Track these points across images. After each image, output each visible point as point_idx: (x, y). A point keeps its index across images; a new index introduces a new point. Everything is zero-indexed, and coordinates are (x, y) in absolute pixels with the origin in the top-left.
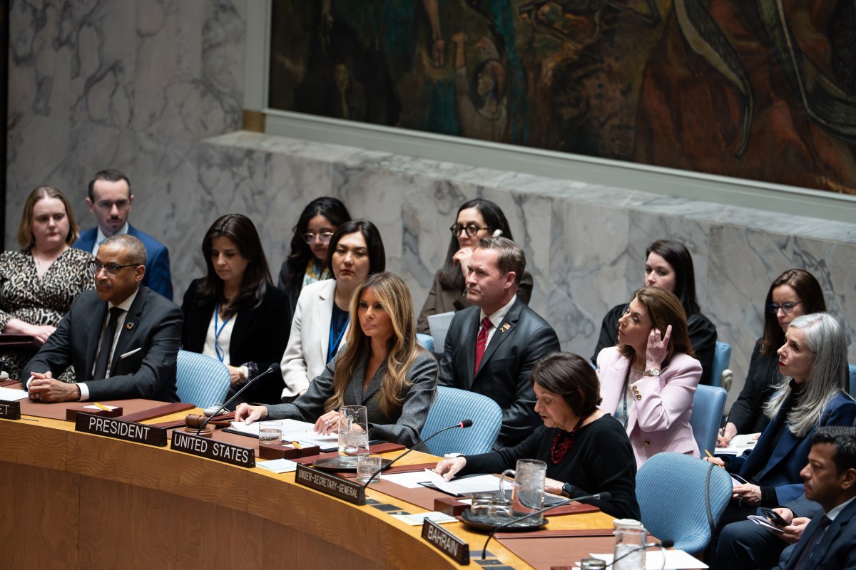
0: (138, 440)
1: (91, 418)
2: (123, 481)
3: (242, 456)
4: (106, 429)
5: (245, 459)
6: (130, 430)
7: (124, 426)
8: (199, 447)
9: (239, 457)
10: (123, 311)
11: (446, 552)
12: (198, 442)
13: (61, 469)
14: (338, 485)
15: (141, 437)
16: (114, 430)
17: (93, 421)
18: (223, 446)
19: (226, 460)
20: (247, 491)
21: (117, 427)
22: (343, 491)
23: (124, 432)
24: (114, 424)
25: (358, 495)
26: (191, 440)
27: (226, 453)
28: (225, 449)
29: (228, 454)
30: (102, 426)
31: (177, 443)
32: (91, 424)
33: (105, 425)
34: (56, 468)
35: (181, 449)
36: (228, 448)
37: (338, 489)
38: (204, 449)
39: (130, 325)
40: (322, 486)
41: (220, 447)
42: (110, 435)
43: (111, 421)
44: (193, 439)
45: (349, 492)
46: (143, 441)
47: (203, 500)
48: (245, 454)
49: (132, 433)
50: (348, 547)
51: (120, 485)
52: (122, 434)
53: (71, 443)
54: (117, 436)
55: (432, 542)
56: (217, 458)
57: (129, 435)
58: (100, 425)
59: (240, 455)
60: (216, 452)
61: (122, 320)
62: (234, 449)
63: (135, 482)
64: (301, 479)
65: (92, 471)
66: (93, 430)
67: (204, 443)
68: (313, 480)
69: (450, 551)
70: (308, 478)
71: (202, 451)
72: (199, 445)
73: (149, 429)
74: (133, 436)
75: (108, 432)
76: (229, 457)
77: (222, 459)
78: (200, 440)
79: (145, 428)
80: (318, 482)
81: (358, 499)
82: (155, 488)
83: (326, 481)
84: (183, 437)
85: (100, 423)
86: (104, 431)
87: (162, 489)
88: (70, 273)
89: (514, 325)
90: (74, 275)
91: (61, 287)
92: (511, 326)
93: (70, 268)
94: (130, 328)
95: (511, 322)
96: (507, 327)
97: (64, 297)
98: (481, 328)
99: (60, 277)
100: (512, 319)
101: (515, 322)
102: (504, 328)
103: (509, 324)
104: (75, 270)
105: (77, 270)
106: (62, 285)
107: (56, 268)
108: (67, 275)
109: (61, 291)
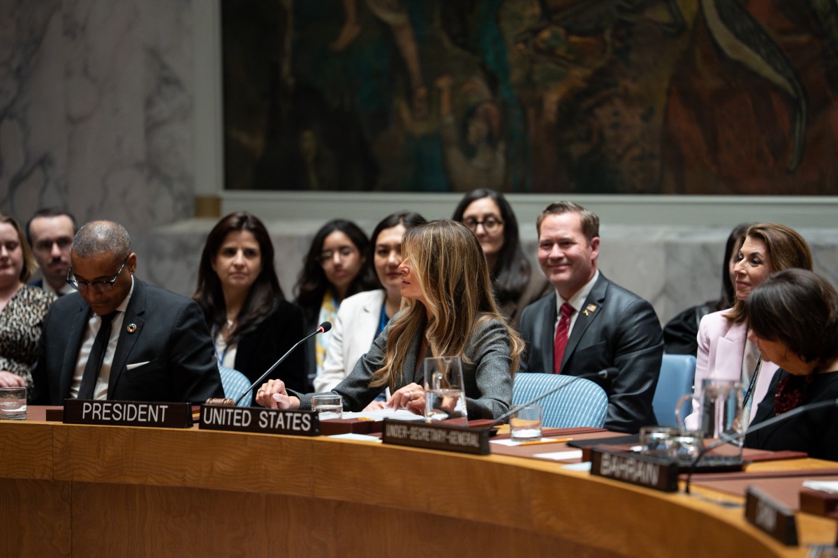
0: (152, 423)
1: (85, 404)
2: (133, 481)
3: (302, 422)
4: (107, 415)
5: (306, 426)
6: (140, 412)
7: (132, 408)
8: (238, 421)
9: (297, 425)
11: (638, 483)
12: (238, 414)
13: (46, 477)
14: (448, 434)
15: (156, 420)
16: (117, 416)
17: (87, 408)
18: (273, 414)
19: (280, 431)
20: (312, 468)
21: (122, 411)
22: (457, 440)
23: (131, 417)
24: (117, 408)
25: (480, 442)
26: (227, 413)
27: (278, 422)
28: (276, 417)
29: (282, 423)
30: (101, 412)
31: (208, 419)
32: (85, 411)
33: (104, 411)
34: (38, 476)
35: (211, 426)
36: (281, 415)
37: (447, 440)
38: (246, 422)
39: (132, 328)
40: (423, 441)
41: (270, 416)
42: (112, 422)
43: (113, 404)
44: (230, 411)
45: (465, 441)
46: (159, 424)
47: (248, 490)
48: (306, 418)
49: (142, 416)
50: (470, 516)
51: (129, 487)
52: (129, 419)
53: (58, 441)
54: (122, 422)
55: (612, 476)
56: (268, 430)
57: (140, 420)
58: (98, 412)
59: (298, 421)
60: (263, 423)
62: (289, 415)
63: (151, 481)
64: (392, 438)
65: (89, 474)
66: (88, 419)
67: (247, 415)
68: (408, 435)
69: (645, 479)
70: (401, 434)
71: (244, 425)
72: (239, 417)
73: (167, 407)
74: (145, 420)
75: (109, 419)
76: (283, 427)
77: (274, 431)
78: (240, 411)
79: (161, 407)
80: (417, 436)
81: (479, 449)
82: (179, 485)
83: (430, 432)
84: (216, 410)
85: (97, 408)
86: (104, 418)
87: (189, 484)
88: (29, 314)
89: (601, 305)
90: (35, 317)
91: (20, 331)
92: (598, 307)
93: (29, 309)
94: (131, 331)
95: (597, 303)
96: (592, 308)
97: (24, 343)
98: (559, 318)
99: (18, 318)
100: (598, 298)
101: (602, 301)
102: (588, 311)
103: (594, 304)
104: (35, 311)
105: (38, 311)
106: (22, 329)
107: (12, 310)
108: (27, 316)
109: (22, 336)
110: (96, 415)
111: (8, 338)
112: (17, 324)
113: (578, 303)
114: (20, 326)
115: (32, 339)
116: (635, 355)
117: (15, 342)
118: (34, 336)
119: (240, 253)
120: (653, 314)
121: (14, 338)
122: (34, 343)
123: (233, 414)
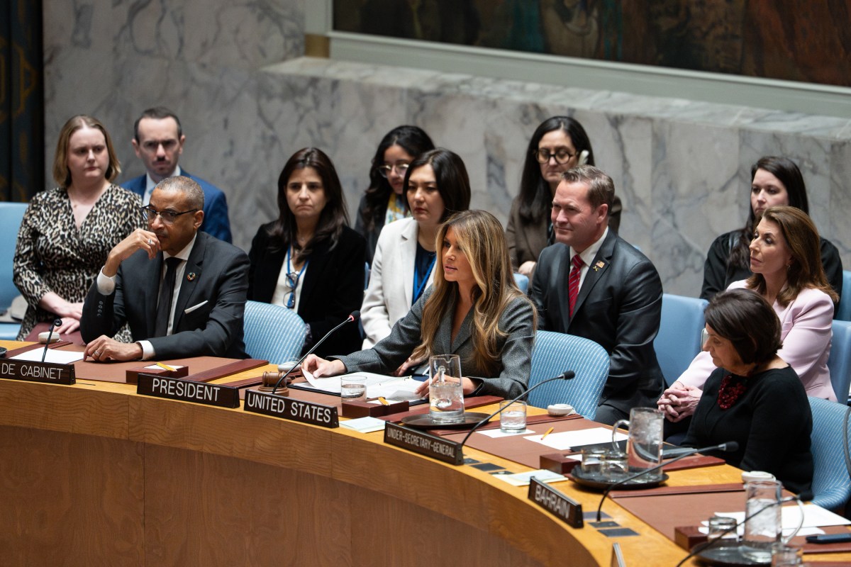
0: (207, 401)
1: (155, 379)
2: (191, 448)
3: (324, 415)
4: (171, 390)
5: (327, 419)
6: (198, 391)
7: (191, 387)
8: (275, 407)
9: (320, 417)
10: (181, 261)
11: (557, 514)
12: (275, 402)
13: (123, 437)
14: (432, 443)
15: (210, 399)
16: (180, 392)
17: (156, 383)
18: (302, 405)
19: (306, 420)
20: (331, 455)
21: (184, 389)
22: (438, 449)
23: (191, 394)
24: (180, 385)
25: (455, 454)
26: (266, 400)
27: (306, 413)
28: (304, 408)
29: (308, 413)
30: (167, 387)
31: (251, 403)
32: (154, 386)
33: (170, 387)
34: (117, 436)
35: (256, 409)
36: (308, 407)
37: (432, 448)
38: (281, 409)
39: (191, 276)
40: (414, 446)
41: (299, 407)
42: (176, 397)
43: (177, 382)
44: (269, 398)
45: (445, 451)
46: (212, 403)
47: (281, 465)
48: (327, 412)
49: (200, 395)
51: (189, 453)
52: (189, 396)
53: (133, 409)
54: (183, 398)
55: (541, 504)
56: (296, 418)
57: (198, 397)
58: (165, 387)
59: (321, 414)
60: (294, 412)
61: (181, 271)
62: (314, 408)
63: (206, 449)
64: (391, 438)
65: (156, 439)
66: (157, 393)
67: (281, 403)
68: (404, 439)
69: (561, 513)
70: (398, 437)
71: (279, 411)
72: (275, 405)
73: (219, 389)
74: (202, 398)
75: (173, 394)
76: (309, 417)
77: (302, 420)
78: (276, 400)
79: (215, 388)
80: (410, 440)
81: (455, 459)
82: (228, 454)
83: (419, 439)
84: (257, 396)
85: (164, 384)
86: (169, 393)
87: (235, 455)
89: (608, 262)
91: (102, 243)
92: (606, 263)
94: (191, 279)
95: (605, 259)
96: (601, 265)
99: (100, 228)
100: (606, 255)
101: (609, 258)
102: (598, 267)
103: (603, 261)
110: (163, 389)
113: (589, 257)
114: (101, 237)
119: (304, 187)
123: (270, 401)
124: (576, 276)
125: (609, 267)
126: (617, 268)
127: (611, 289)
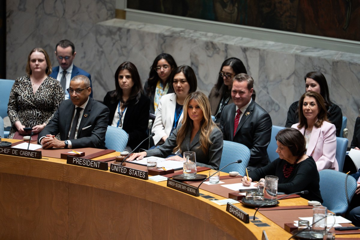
0: (95, 168)
1: (74, 158)
2: (88, 185)
3: (143, 175)
4: (81, 163)
5: (144, 176)
6: (91, 163)
7: (89, 162)
8: (122, 171)
9: (141, 175)
10: (82, 109)
11: (238, 217)
12: (122, 169)
13: (61, 180)
14: (187, 188)
15: (96, 167)
16: (84, 163)
17: (75, 160)
18: (133, 171)
19: (135, 176)
20: (145, 190)
21: (86, 162)
22: (189, 190)
23: (89, 164)
24: (84, 161)
25: (196, 192)
26: (119, 168)
27: (135, 174)
28: (134, 172)
29: (136, 174)
30: (79, 162)
31: (113, 169)
32: (74, 161)
33: (80, 161)
34: (58, 180)
35: (115, 171)
36: (136, 171)
37: (187, 190)
38: (125, 172)
39: (86, 115)
40: (180, 188)
41: (132, 171)
42: (82, 165)
43: (83, 159)
44: (120, 167)
45: (192, 191)
46: (97, 168)
47: (125, 194)
48: (144, 174)
49: (92, 165)
50: (192, 215)
51: (87, 188)
52: (88, 165)
53: (65, 169)
54: (85, 166)
55: (232, 213)
56: (131, 176)
57: (91, 166)
58: (78, 161)
59: (141, 174)
60: (130, 173)
61: (82, 113)
62: (139, 172)
63: (94, 186)
64: (170, 185)
65: (75, 181)
66: (75, 163)
67: (125, 169)
68: (175, 185)
69: (240, 217)
70: (173, 184)
71: (124, 172)
72: (123, 170)
73: (100, 163)
79: (98, 163)
80: (178, 186)
81: (196, 194)
82: (103, 188)
83: (181, 186)
84: (115, 166)
85: (78, 160)
86: (80, 164)
87: (106, 189)
88: (47, 92)
89: (251, 112)
90: (49, 93)
91: (44, 100)
92: (250, 113)
93: (47, 90)
94: (86, 116)
96: (249, 113)
97: (45, 104)
98: (236, 114)
99: (43, 94)
100: (251, 110)
101: (252, 111)
102: (247, 114)
103: (249, 112)
104: (49, 91)
105: (50, 91)
106: (44, 99)
107: (41, 90)
108: (47, 93)
109: (44, 102)
110: (77, 162)
111: (39, 102)
112: (42, 97)
113: (243, 110)
114: (44, 98)
115: (48, 103)
116: (262, 133)
117: (42, 104)
118: (49, 102)
119: (124, 77)
120: (270, 118)
121: (41, 103)
122: (49, 104)
123: (121, 168)
124: (238, 117)
125: (252, 114)
126: (255, 115)
127: (252, 123)
